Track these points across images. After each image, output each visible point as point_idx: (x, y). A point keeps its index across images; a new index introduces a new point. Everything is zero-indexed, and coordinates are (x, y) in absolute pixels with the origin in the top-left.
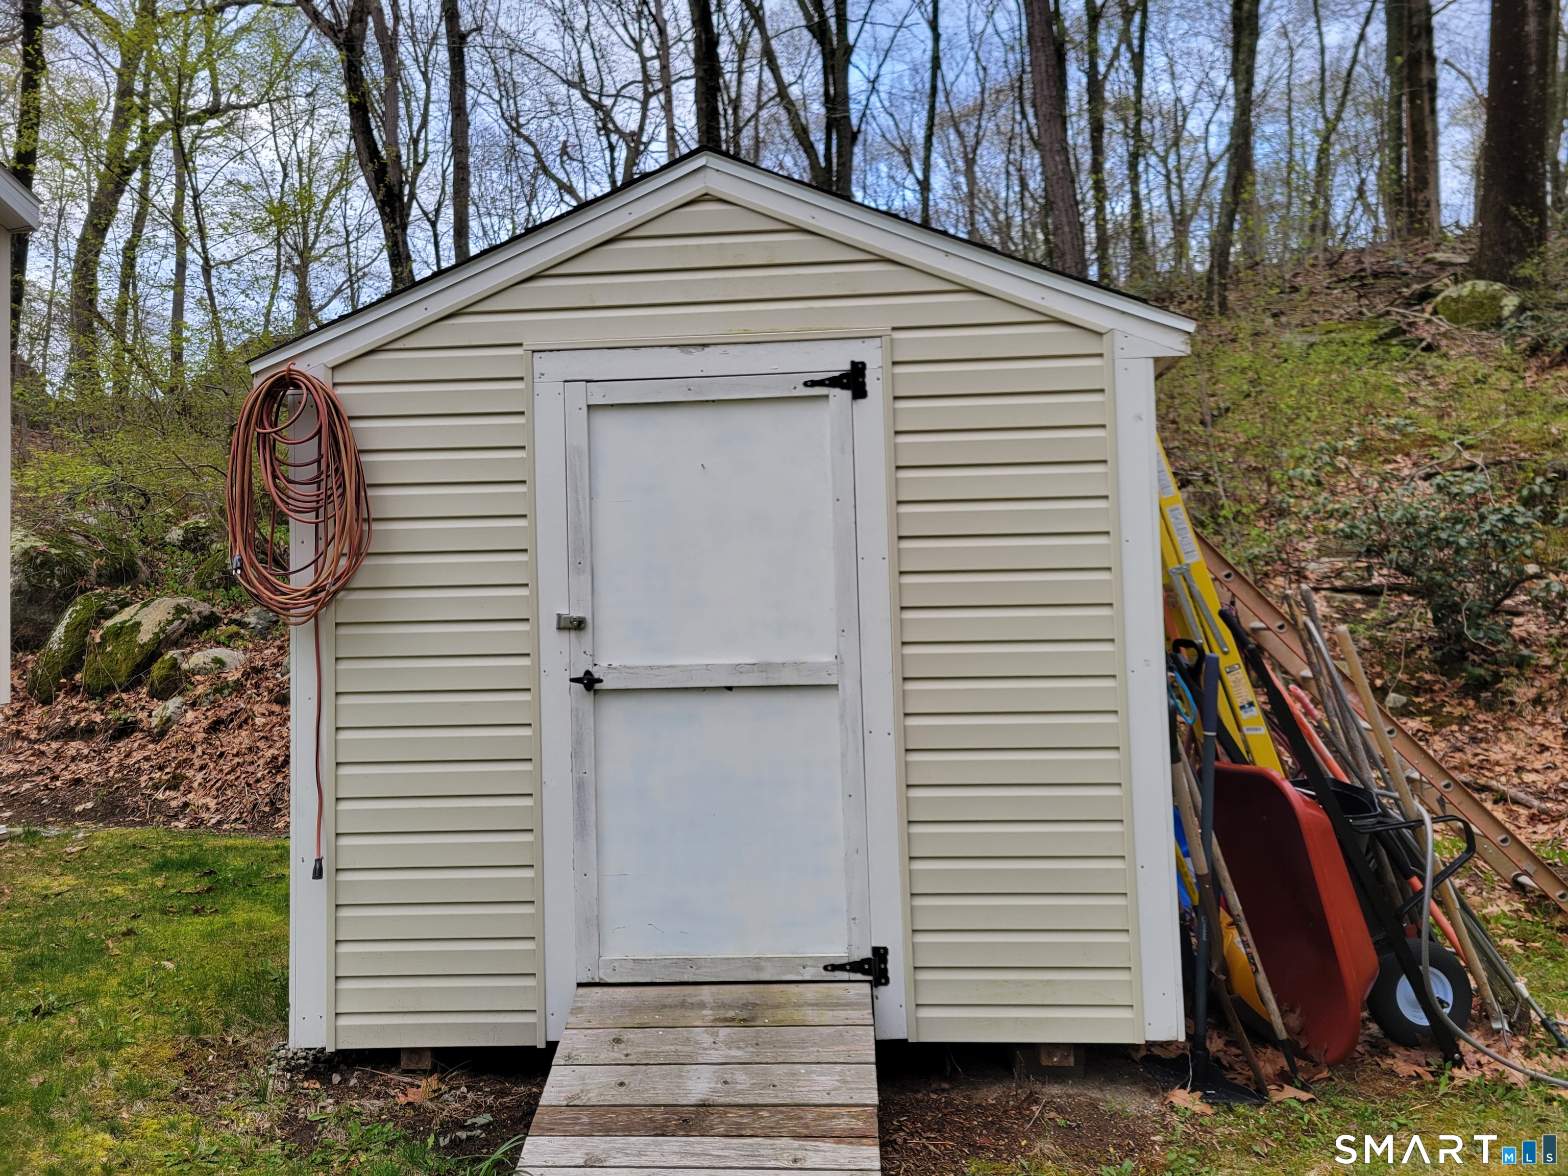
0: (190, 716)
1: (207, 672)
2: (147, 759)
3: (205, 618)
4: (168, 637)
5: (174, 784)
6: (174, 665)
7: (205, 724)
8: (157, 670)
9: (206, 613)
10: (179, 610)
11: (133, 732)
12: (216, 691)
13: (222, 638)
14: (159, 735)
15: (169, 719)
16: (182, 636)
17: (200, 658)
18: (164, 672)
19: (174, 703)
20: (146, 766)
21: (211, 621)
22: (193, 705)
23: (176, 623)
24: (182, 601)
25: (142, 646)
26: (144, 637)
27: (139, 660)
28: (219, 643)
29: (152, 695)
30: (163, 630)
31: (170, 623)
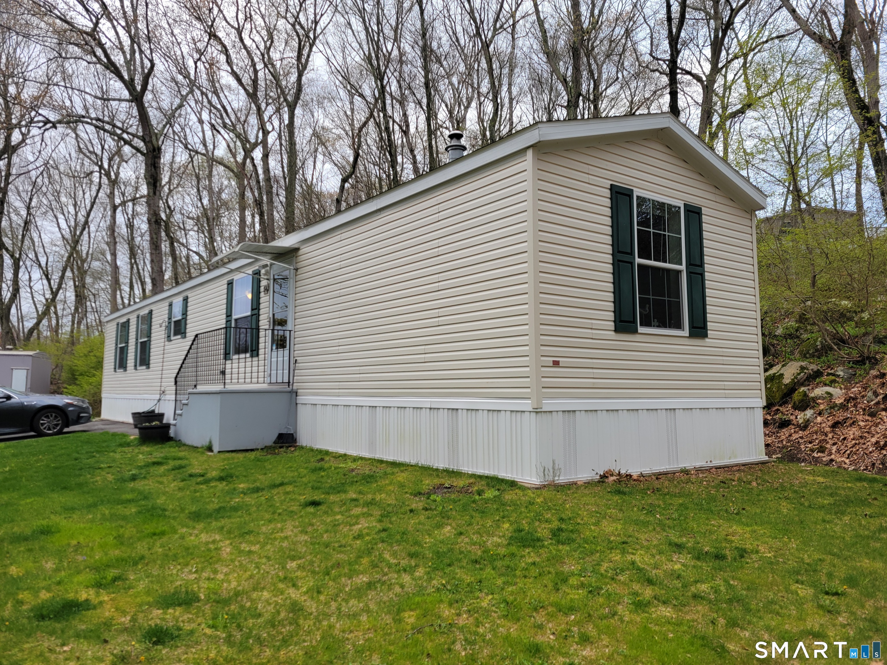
0: (819, 419)
1: (824, 398)
2: (801, 438)
3: (815, 372)
4: (798, 381)
5: (822, 450)
6: (805, 394)
7: (830, 423)
8: (796, 397)
9: (815, 369)
10: (802, 368)
11: (788, 425)
12: (831, 408)
13: (828, 382)
14: (805, 427)
15: (808, 420)
16: (805, 381)
17: (819, 391)
18: (800, 398)
19: (809, 413)
20: (801, 441)
21: (818, 374)
22: (820, 414)
23: (802, 374)
24: (803, 364)
25: (786, 385)
26: (787, 380)
27: (785, 391)
28: (826, 385)
29: (795, 408)
30: (796, 378)
31: (799, 374)
